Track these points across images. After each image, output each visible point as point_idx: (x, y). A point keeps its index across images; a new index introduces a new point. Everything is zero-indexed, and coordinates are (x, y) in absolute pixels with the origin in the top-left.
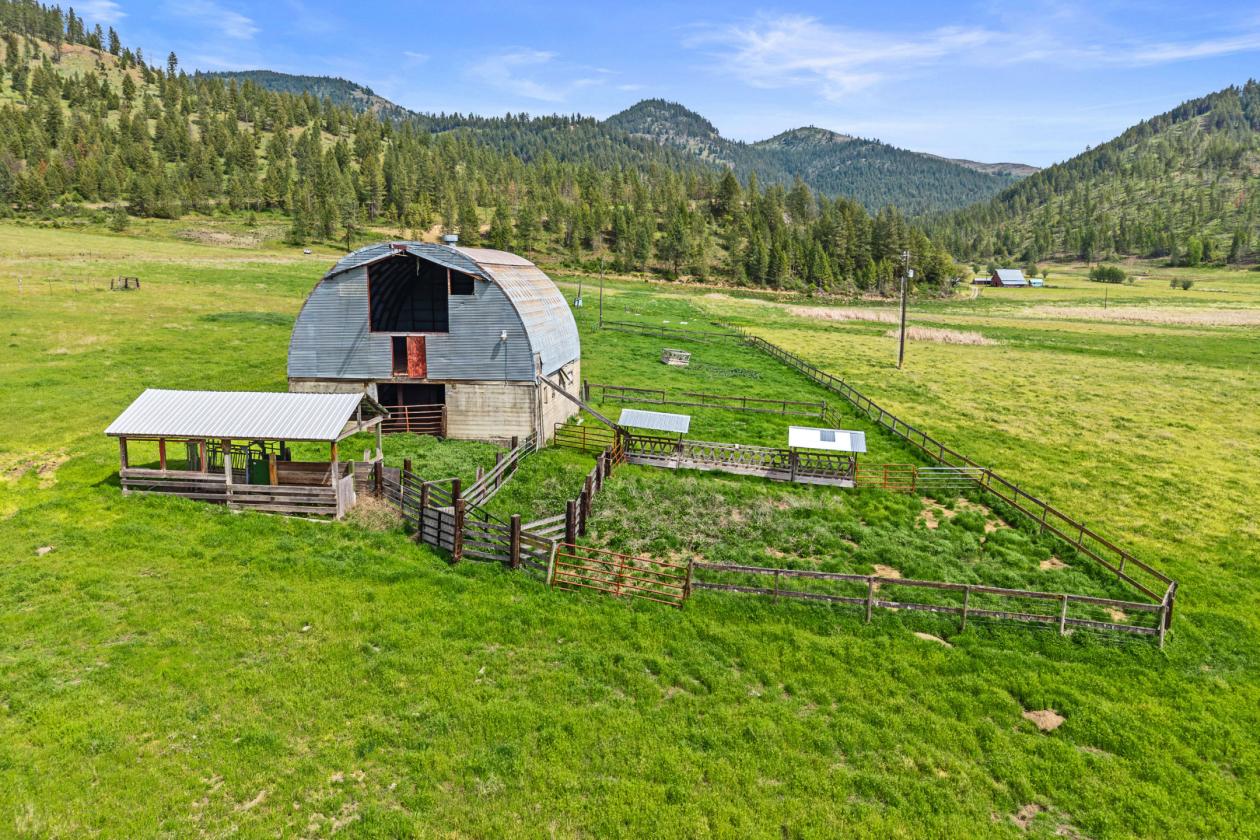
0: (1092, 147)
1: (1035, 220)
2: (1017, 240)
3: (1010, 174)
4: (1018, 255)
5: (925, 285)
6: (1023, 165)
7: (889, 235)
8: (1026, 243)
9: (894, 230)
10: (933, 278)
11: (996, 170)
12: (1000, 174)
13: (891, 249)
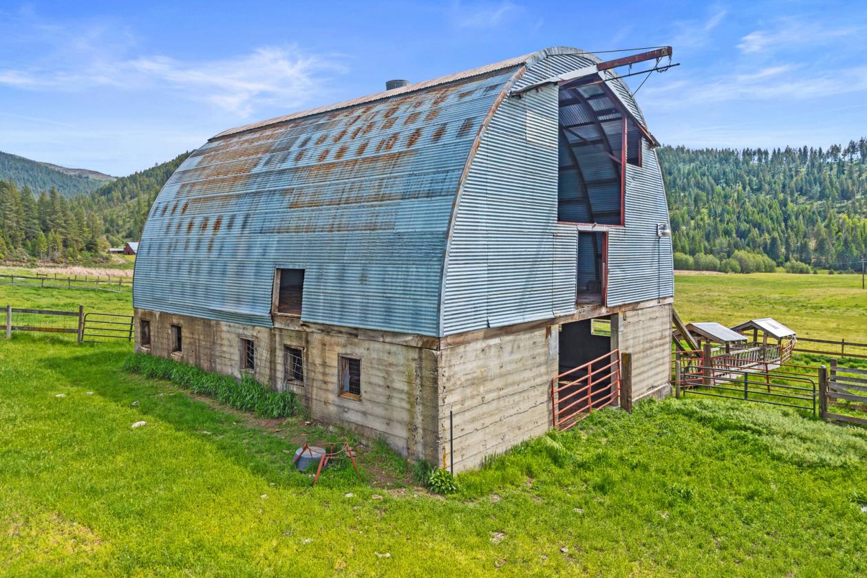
0: (159, 164)
1: (131, 210)
2: (121, 223)
3: (88, 178)
4: (124, 234)
5: (86, 253)
6: (97, 172)
7: (55, 212)
8: (128, 226)
9: (58, 207)
10: (92, 248)
11: (77, 173)
12: (80, 176)
13: (58, 224)
